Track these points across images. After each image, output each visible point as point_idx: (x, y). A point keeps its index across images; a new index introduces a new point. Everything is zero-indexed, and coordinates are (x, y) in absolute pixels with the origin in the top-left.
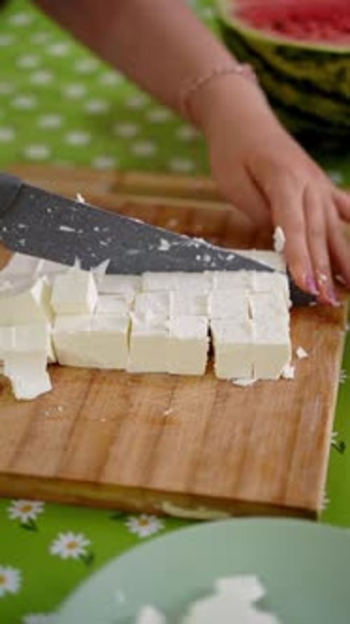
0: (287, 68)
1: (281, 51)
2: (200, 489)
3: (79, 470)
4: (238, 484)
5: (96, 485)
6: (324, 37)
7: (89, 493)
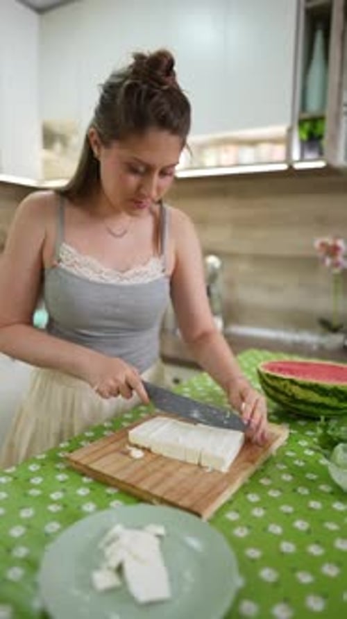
0: (269, 381)
1: (268, 375)
2: (166, 497)
3: (132, 481)
4: (180, 499)
5: (133, 487)
6: (284, 374)
7: (130, 488)
